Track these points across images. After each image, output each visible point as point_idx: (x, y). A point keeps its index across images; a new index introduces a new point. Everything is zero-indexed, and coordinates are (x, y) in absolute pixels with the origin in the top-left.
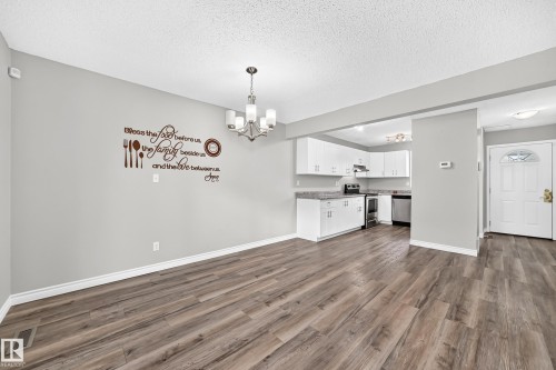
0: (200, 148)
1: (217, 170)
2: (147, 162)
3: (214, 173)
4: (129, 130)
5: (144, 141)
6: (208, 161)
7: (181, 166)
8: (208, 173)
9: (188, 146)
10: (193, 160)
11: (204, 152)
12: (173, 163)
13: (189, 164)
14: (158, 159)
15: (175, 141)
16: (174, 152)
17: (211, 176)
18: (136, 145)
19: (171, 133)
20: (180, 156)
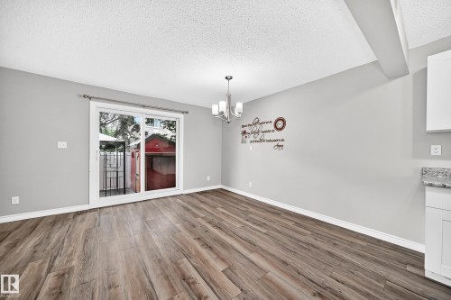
0: (271, 127)
1: (283, 140)
2: (248, 140)
3: (280, 143)
4: (243, 126)
5: (248, 130)
6: (277, 135)
7: (261, 141)
8: (276, 143)
9: (266, 127)
10: (268, 136)
11: (273, 128)
12: (258, 139)
13: (265, 138)
14: (252, 137)
15: (258, 126)
16: (258, 133)
17: (278, 146)
18: (244, 132)
19: (256, 123)
20: (261, 134)
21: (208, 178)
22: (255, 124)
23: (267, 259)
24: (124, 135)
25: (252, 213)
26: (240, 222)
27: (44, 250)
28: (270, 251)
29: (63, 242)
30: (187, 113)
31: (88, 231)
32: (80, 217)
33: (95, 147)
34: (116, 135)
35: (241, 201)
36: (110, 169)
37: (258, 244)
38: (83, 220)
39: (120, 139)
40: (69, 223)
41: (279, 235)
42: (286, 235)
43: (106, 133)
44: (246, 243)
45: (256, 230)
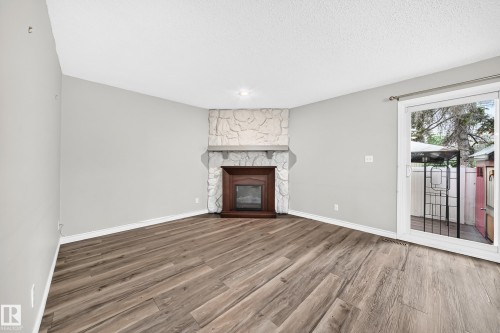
24: (461, 140)
27: (343, 267)
29: (360, 268)
31: (388, 270)
32: (383, 246)
34: (447, 141)
36: (431, 190)
38: (385, 251)
39: (454, 146)
40: (371, 248)
43: (431, 141)
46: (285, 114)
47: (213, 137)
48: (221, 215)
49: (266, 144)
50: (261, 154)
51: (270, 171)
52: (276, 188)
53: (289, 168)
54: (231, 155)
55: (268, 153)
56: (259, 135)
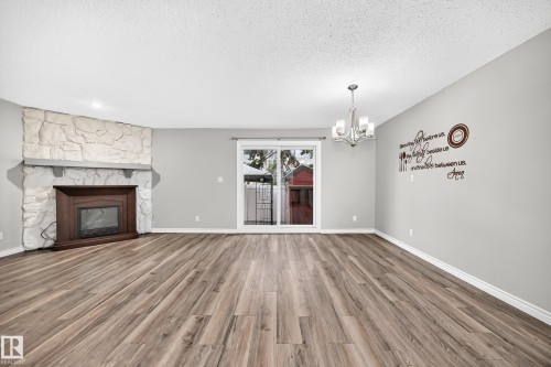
0: (443, 142)
1: (463, 163)
2: (409, 166)
3: (458, 168)
4: (402, 146)
5: (408, 151)
6: (454, 155)
7: (428, 166)
8: (451, 169)
9: (434, 144)
10: (437, 158)
11: (447, 145)
12: (422, 164)
13: (434, 162)
14: (413, 162)
15: (423, 143)
16: (423, 155)
17: (455, 173)
18: (404, 155)
19: (421, 138)
20: (426, 156)
21: (355, 218)
22: (418, 141)
23: (363, 330)
25: (394, 272)
26: (365, 278)
27: (200, 255)
28: (379, 324)
29: (210, 253)
30: (324, 138)
33: (240, 179)
35: (390, 254)
37: (368, 310)
38: (228, 241)
40: (220, 241)
41: (413, 312)
42: (427, 316)
44: (352, 303)
45: (379, 292)
46: (148, 133)
47: (34, 147)
48: (52, 249)
49: (124, 161)
50: (116, 172)
51: (130, 191)
52: (138, 209)
53: (153, 187)
54: (69, 172)
55: (127, 172)
56: (114, 151)
